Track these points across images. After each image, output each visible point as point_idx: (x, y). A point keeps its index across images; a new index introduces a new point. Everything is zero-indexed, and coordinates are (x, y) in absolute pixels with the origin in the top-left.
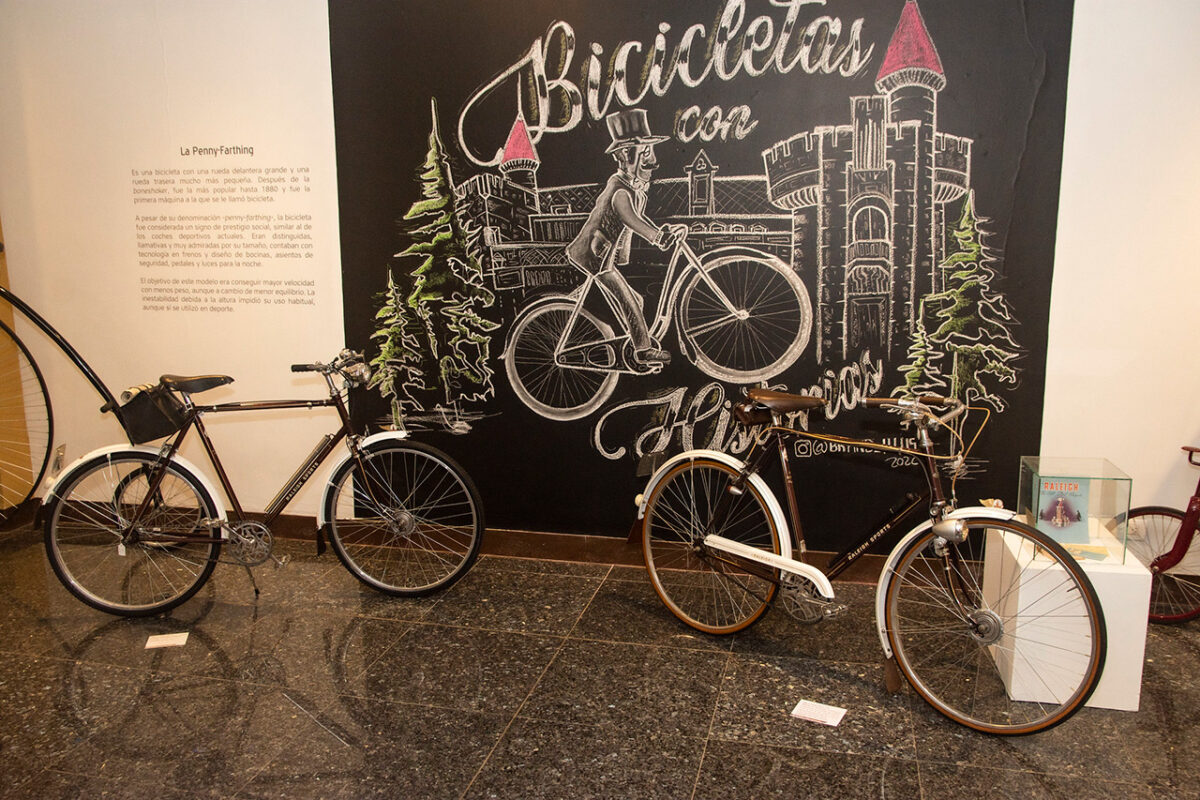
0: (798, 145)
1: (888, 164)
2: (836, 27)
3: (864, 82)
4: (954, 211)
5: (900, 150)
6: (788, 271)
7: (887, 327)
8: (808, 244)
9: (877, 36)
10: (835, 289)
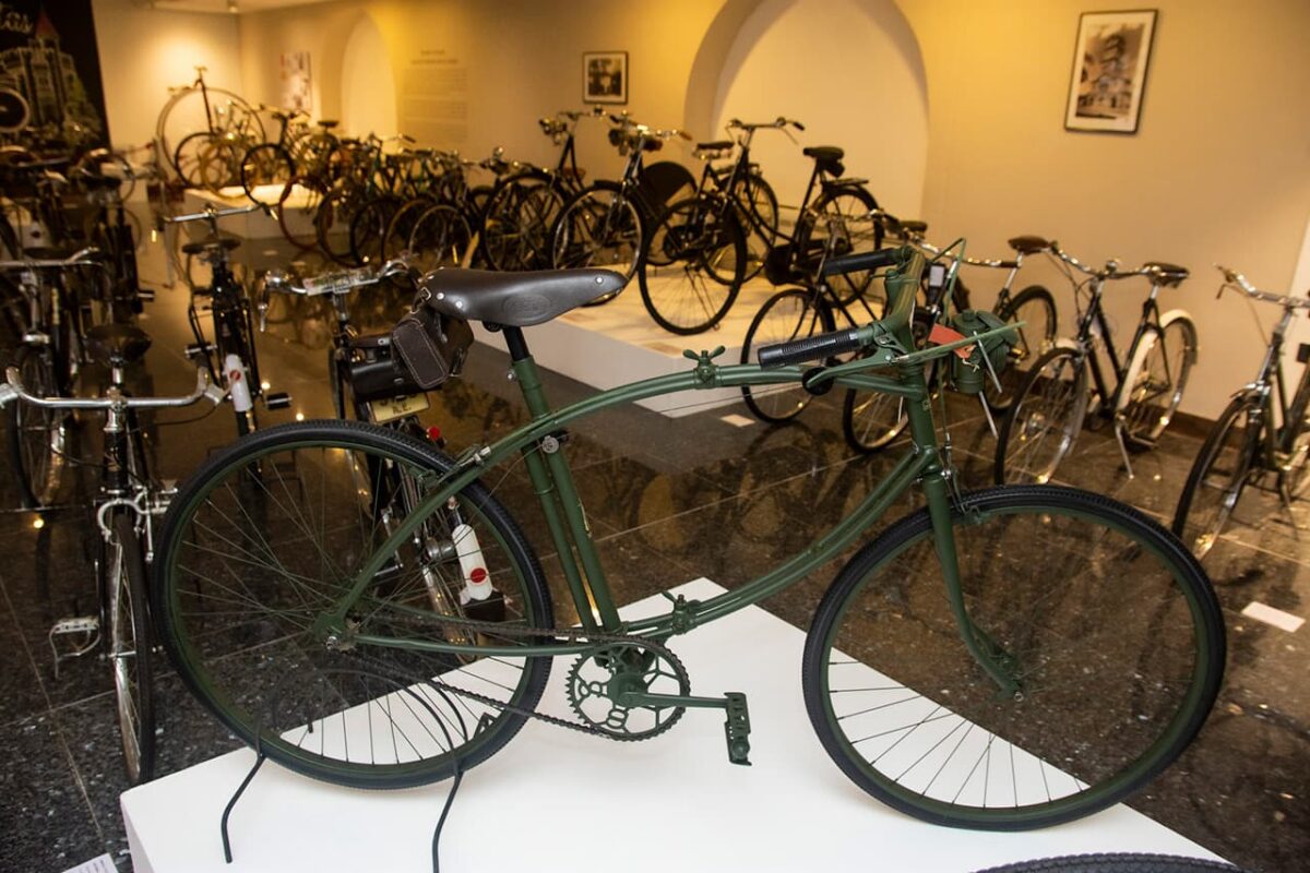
0: (12, 54)
1: (46, 62)
2: (17, 16)
3: (32, 35)
4: (70, 78)
5: (49, 57)
6: (17, 95)
7: (57, 115)
8: (23, 86)
9: (34, 21)
10: (35, 98)
